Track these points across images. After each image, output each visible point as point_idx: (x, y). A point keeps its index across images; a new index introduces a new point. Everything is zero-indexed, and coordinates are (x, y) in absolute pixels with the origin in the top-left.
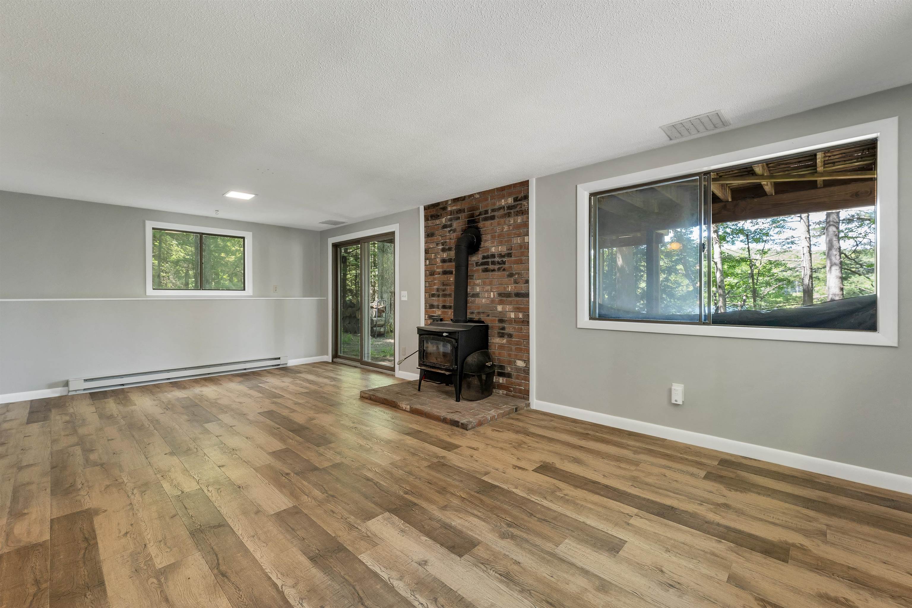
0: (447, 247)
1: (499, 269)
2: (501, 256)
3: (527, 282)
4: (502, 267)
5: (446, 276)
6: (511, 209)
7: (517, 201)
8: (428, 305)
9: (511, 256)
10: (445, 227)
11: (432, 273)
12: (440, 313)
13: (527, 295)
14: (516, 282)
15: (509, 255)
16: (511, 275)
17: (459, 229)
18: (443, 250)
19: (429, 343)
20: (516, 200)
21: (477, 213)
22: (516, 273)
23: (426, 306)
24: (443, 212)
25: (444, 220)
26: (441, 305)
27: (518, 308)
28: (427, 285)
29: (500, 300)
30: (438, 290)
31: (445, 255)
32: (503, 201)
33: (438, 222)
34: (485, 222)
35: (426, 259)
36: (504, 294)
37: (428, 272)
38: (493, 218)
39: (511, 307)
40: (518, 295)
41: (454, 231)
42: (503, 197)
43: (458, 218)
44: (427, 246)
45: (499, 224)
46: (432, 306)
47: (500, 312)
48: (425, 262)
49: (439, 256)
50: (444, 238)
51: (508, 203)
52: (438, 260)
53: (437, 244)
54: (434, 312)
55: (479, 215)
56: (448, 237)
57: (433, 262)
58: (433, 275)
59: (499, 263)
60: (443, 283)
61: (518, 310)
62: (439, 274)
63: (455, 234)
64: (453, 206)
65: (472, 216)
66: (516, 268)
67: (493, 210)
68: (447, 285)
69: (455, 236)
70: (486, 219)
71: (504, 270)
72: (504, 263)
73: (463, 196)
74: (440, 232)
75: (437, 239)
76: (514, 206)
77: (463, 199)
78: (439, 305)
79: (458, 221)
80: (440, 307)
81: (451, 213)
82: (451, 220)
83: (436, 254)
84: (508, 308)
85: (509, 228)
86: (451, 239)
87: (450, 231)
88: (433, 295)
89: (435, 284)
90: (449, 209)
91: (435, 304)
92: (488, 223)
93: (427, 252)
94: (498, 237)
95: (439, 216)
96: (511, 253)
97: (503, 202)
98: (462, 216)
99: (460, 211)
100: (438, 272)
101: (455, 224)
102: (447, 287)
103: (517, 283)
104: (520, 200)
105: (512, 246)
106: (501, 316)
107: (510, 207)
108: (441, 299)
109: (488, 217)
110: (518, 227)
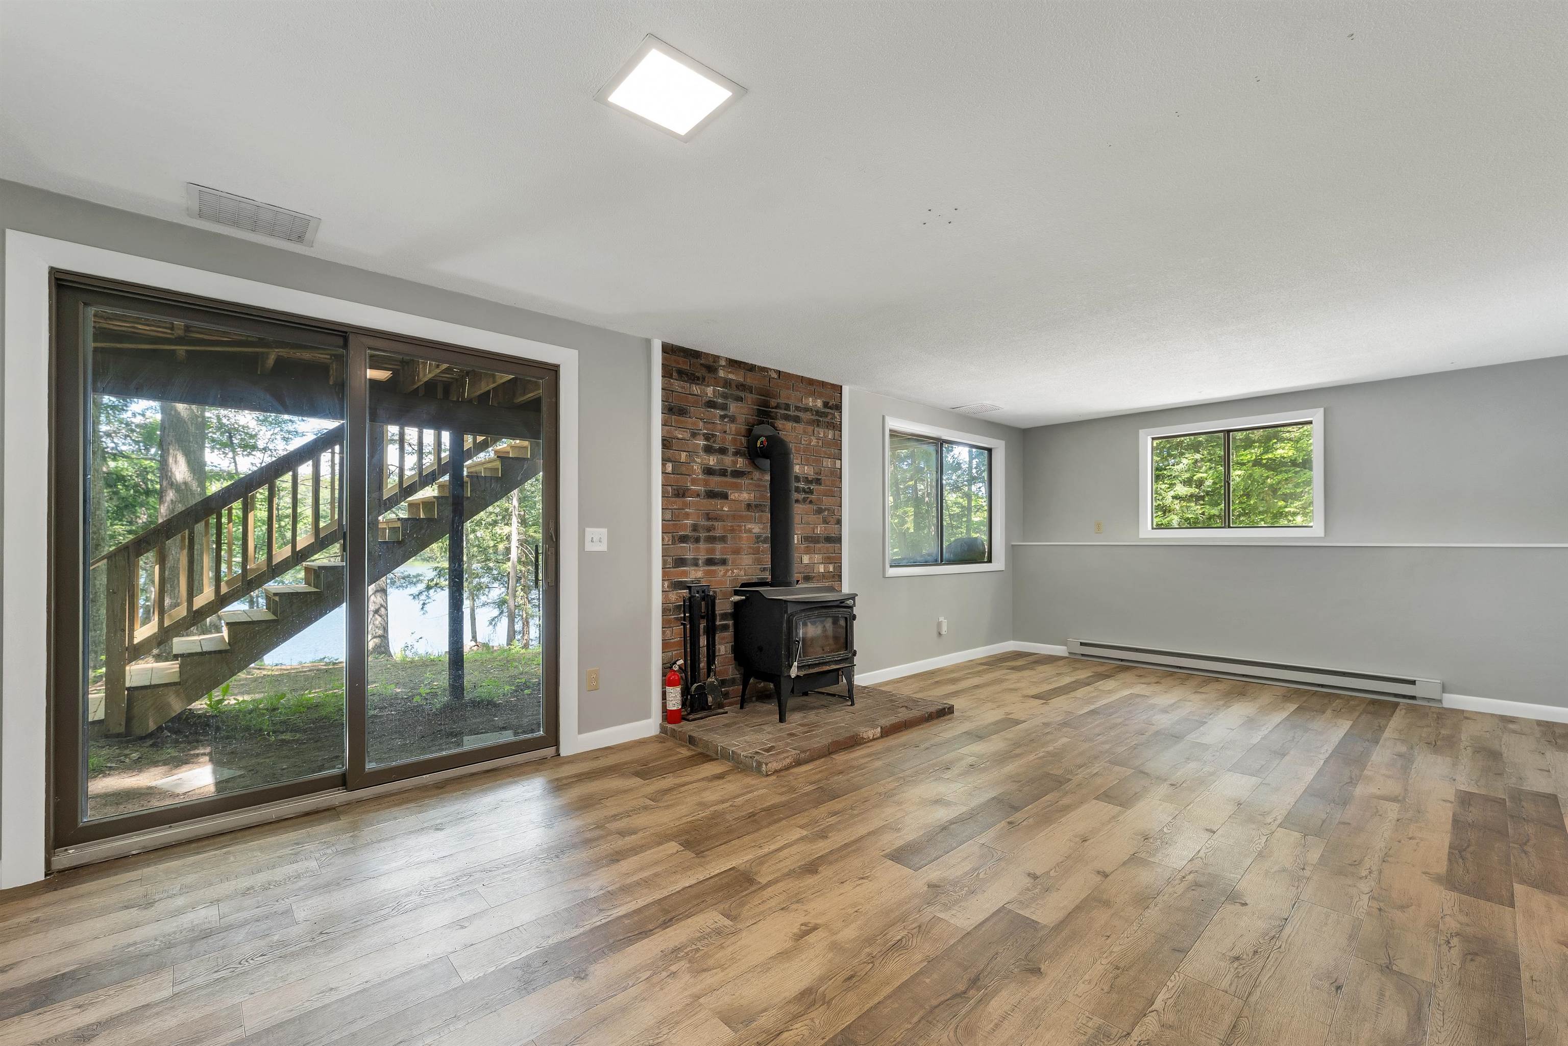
0: (717, 446)
1: (805, 500)
2: (808, 481)
3: (839, 522)
4: (808, 498)
5: (713, 501)
6: (821, 417)
7: (828, 408)
8: (670, 560)
9: (820, 484)
10: (711, 404)
11: (681, 492)
12: (700, 574)
13: (838, 540)
14: (825, 522)
15: (818, 481)
16: (820, 511)
17: (741, 418)
18: (708, 450)
19: (809, 624)
20: (826, 405)
21: (773, 402)
22: (826, 509)
23: (664, 563)
24: (707, 375)
25: (710, 390)
26: (702, 557)
27: (829, 558)
28: (669, 517)
29: (807, 547)
30: (695, 528)
31: (712, 461)
32: (811, 399)
33: (696, 389)
34: (785, 422)
35: (665, 460)
36: (811, 537)
37: (670, 488)
38: (797, 420)
39: (820, 556)
40: (828, 539)
41: (733, 419)
42: (813, 394)
43: (740, 399)
44: (668, 432)
45: (805, 432)
46: (680, 562)
47: (807, 565)
48: (664, 465)
49: (698, 460)
50: (710, 426)
51: (816, 405)
52: (695, 467)
53: (694, 435)
54: (685, 574)
55: (776, 407)
56: (719, 427)
57: (683, 469)
58: (684, 496)
59: (804, 491)
60: (708, 514)
61: (828, 560)
62: (698, 495)
63: (733, 426)
64: (730, 372)
65: (766, 404)
66: (827, 501)
67: (797, 408)
68: (716, 519)
69: (734, 429)
70: (787, 418)
71: (811, 502)
72: (811, 492)
73: (750, 362)
74: (702, 411)
75: (694, 424)
76: (824, 413)
77: (751, 368)
78: (698, 559)
79: (739, 404)
80: (700, 562)
81: (727, 383)
82: (725, 396)
83: (692, 454)
84: (817, 558)
85: (818, 442)
86: (725, 432)
87: (723, 417)
88: (683, 539)
89: (687, 516)
90: (721, 374)
91: (689, 556)
92: (789, 425)
93: (666, 444)
94: (804, 452)
95: (698, 378)
96: (820, 479)
97: (810, 402)
98: (750, 397)
99: (741, 387)
100: (695, 491)
101: (733, 407)
102: (716, 524)
103: (827, 524)
104: (830, 408)
105: (821, 470)
106: (807, 571)
107: (818, 413)
108: (702, 546)
109: (790, 415)
110: (826, 443)
